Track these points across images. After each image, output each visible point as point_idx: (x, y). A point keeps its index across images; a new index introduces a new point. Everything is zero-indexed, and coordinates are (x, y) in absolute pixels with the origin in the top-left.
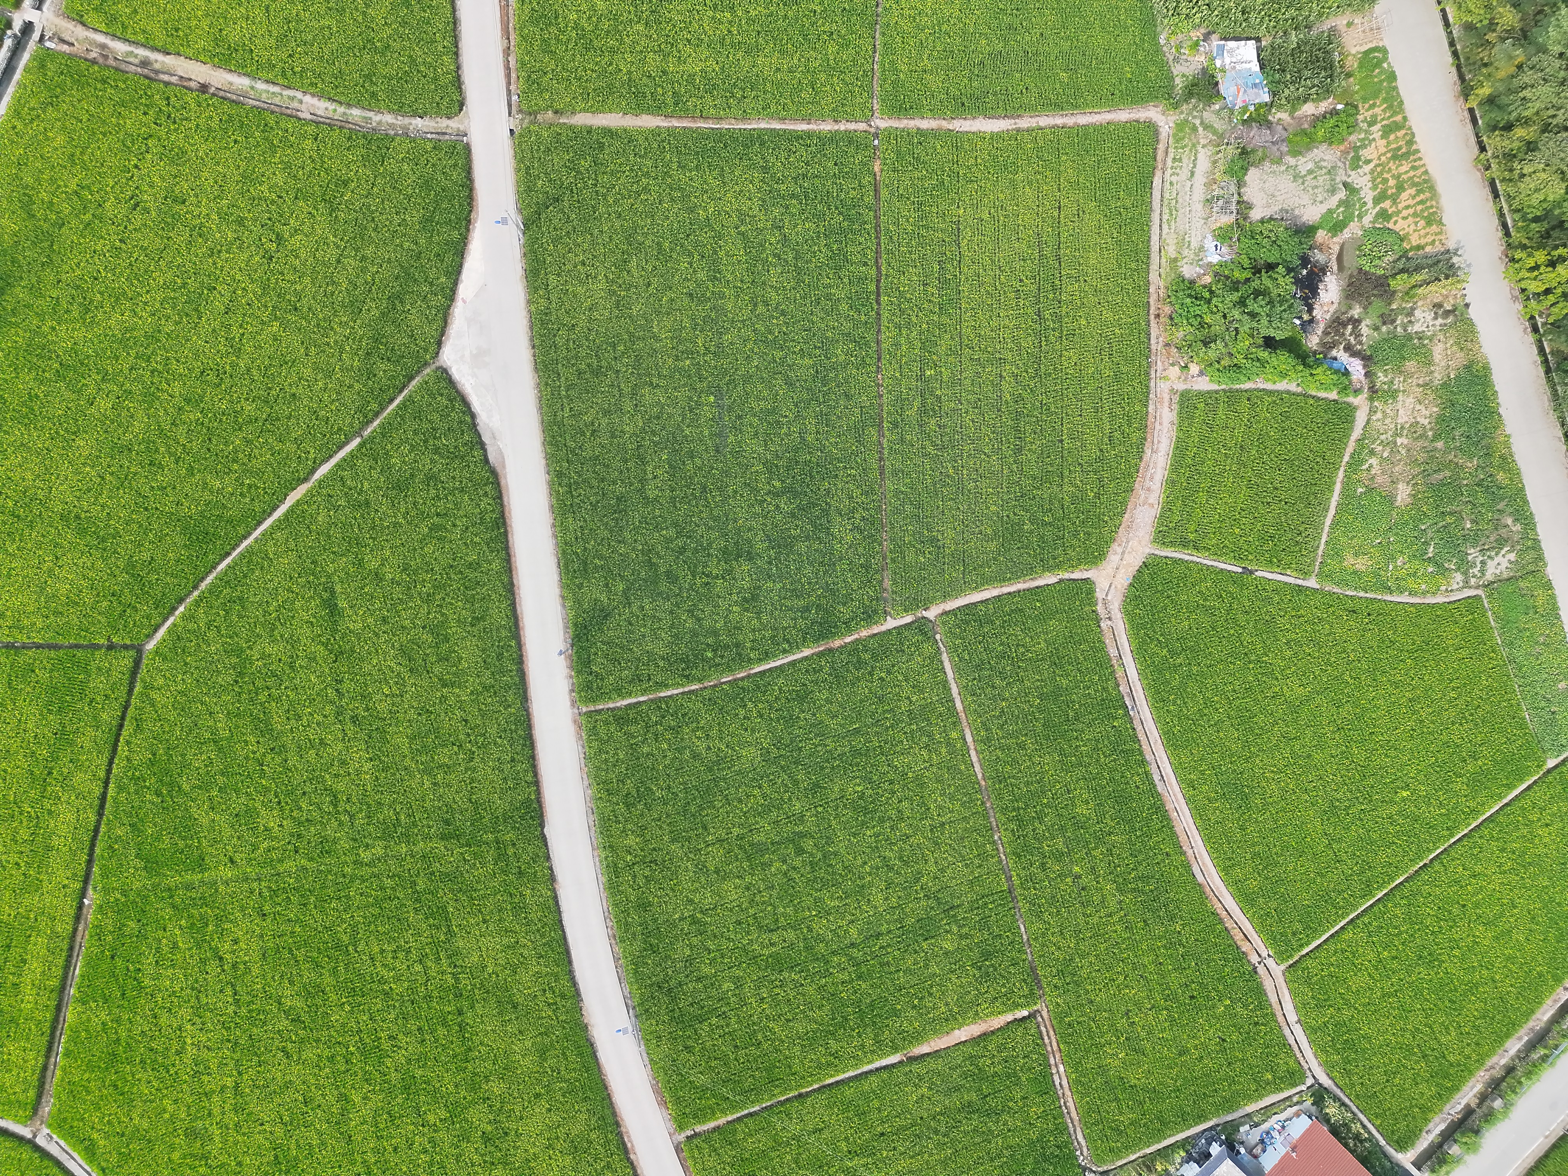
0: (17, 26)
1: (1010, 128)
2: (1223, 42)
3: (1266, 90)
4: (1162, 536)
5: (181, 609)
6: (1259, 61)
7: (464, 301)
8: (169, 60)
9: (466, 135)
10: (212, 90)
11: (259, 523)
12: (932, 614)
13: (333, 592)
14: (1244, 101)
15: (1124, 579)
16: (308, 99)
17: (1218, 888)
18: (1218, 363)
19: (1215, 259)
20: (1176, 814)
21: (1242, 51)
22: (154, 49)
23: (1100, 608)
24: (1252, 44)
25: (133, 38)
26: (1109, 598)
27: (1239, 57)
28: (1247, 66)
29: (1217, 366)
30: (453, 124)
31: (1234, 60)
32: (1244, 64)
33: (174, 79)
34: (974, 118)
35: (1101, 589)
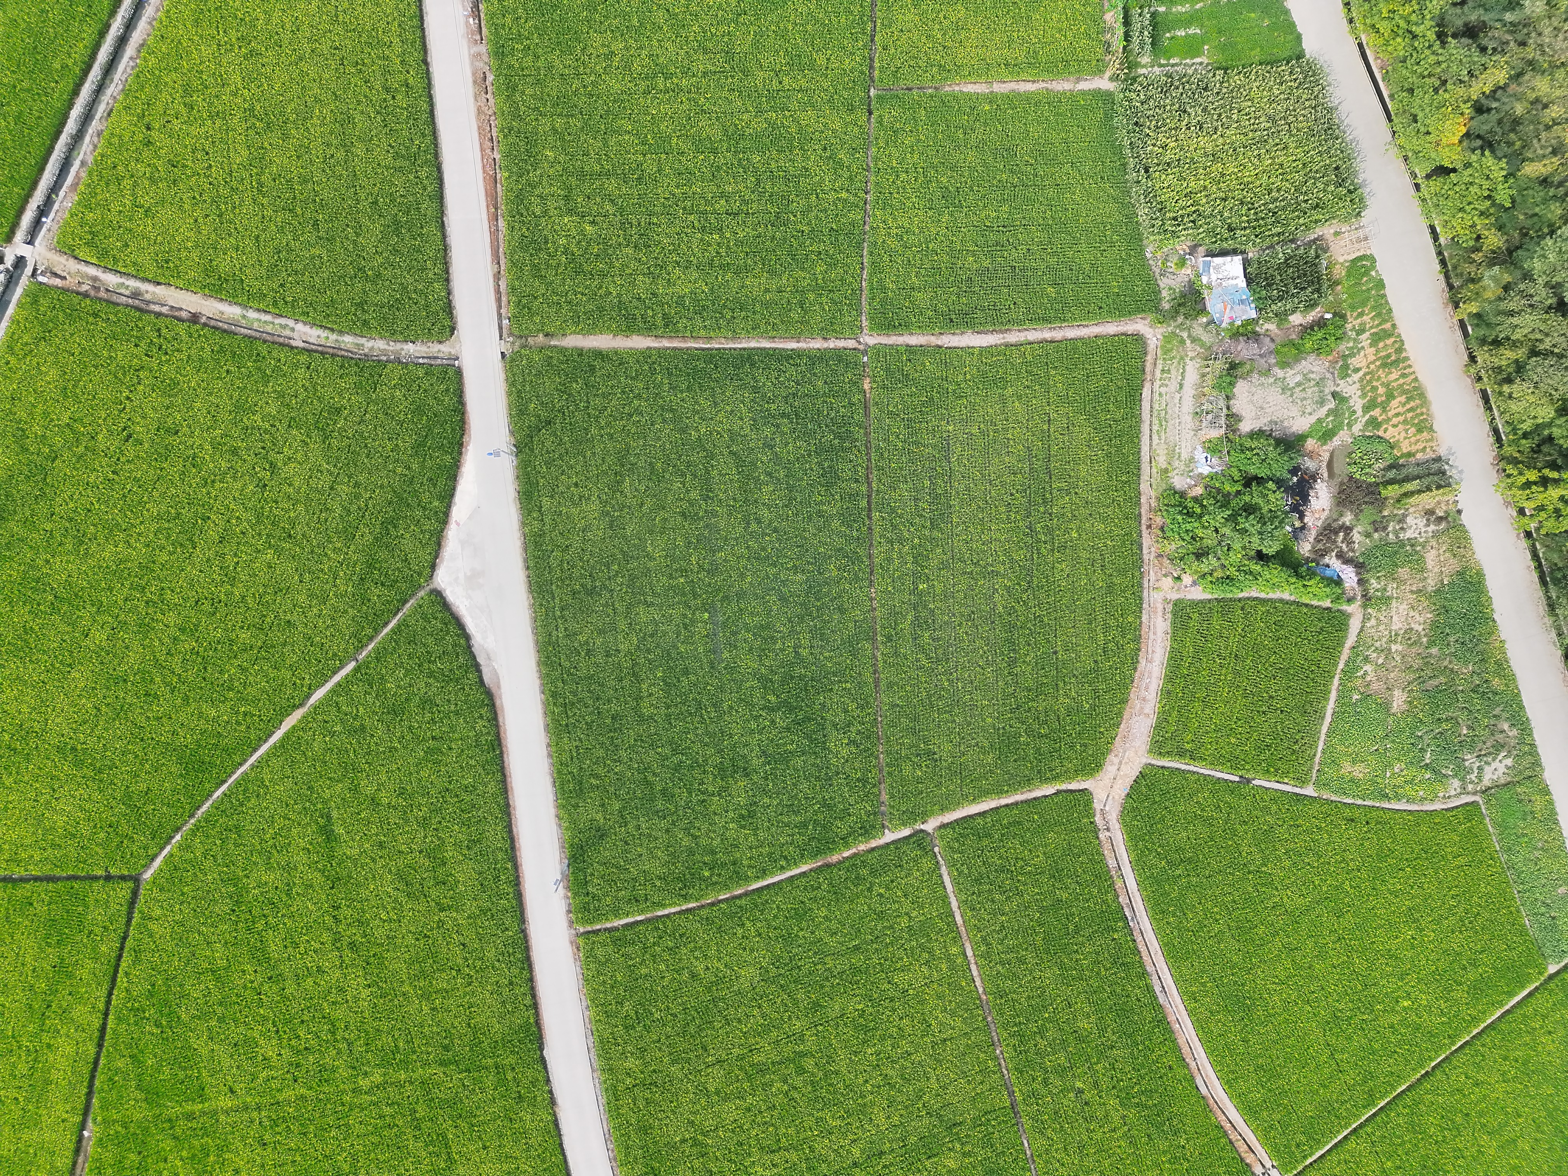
0: (9, 260)
1: (999, 342)
2: (1209, 258)
3: (1253, 306)
4: (1158, 746)
5: (178, 837)
6: (1245, 276)
7: (458, 524)
8: (160, 291)
9: (457, 359)
10: (203, 320)
11: (255, 750)
12: (930, 826)
13: (329, 818)
14: (1231, 318)
15: (1121, 789)
16: (300, 327)
17: (1221, 1100)
18: (1211, 574)
19: (1206, 470)
20: (1178, 1026)
21: (1228, 267)
22: (145, 280)
23: (1098, 819)
24: (1238, 259)
25: (123, 270)
26: (1107, 808)
27: (1225, 274)
28: (1234, 282)
29: (1210, 579)
30: (444, 349)
31: (1220, 276)
32: (1230, 281)
33: (164, 310)
34: (963, 333)
35: (1100, 801)
